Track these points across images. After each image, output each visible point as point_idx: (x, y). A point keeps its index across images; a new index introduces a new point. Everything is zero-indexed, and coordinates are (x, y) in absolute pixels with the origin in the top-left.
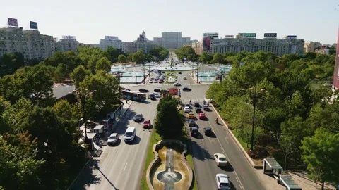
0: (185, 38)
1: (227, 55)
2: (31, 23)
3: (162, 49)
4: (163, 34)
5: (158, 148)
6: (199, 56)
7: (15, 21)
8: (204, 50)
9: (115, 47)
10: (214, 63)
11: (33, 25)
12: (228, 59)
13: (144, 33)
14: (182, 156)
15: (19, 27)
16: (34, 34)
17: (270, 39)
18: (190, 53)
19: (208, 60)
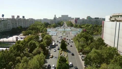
0: (69, 17)
1: (82, 25)
2: (23, 16)
3: (62, 22)
4: (62, 16)
5: (61, 51)
6: (73, 25)
7: (19, 16)
8: (75, 23)
9: (46, 22)
10: (78, 28)
11: (23, 17)
12: (82, 26)
13: (55, 15)
14: (66, 52)
15: (20, 18)
16: (24, 20)
17: (97, 20)
18: (70, 24)
19: (76, 27)
